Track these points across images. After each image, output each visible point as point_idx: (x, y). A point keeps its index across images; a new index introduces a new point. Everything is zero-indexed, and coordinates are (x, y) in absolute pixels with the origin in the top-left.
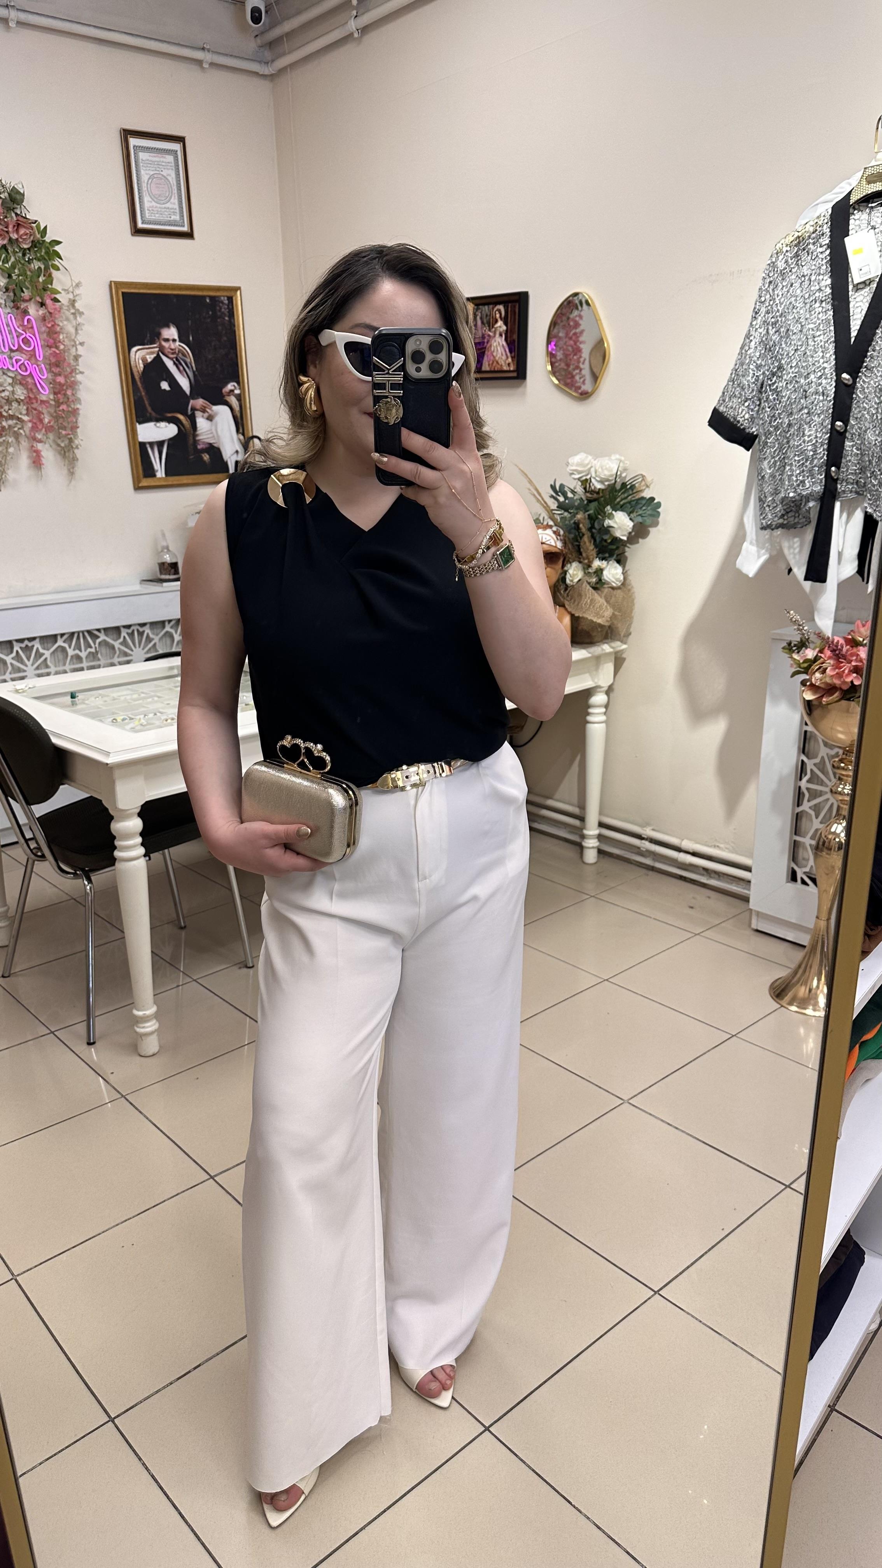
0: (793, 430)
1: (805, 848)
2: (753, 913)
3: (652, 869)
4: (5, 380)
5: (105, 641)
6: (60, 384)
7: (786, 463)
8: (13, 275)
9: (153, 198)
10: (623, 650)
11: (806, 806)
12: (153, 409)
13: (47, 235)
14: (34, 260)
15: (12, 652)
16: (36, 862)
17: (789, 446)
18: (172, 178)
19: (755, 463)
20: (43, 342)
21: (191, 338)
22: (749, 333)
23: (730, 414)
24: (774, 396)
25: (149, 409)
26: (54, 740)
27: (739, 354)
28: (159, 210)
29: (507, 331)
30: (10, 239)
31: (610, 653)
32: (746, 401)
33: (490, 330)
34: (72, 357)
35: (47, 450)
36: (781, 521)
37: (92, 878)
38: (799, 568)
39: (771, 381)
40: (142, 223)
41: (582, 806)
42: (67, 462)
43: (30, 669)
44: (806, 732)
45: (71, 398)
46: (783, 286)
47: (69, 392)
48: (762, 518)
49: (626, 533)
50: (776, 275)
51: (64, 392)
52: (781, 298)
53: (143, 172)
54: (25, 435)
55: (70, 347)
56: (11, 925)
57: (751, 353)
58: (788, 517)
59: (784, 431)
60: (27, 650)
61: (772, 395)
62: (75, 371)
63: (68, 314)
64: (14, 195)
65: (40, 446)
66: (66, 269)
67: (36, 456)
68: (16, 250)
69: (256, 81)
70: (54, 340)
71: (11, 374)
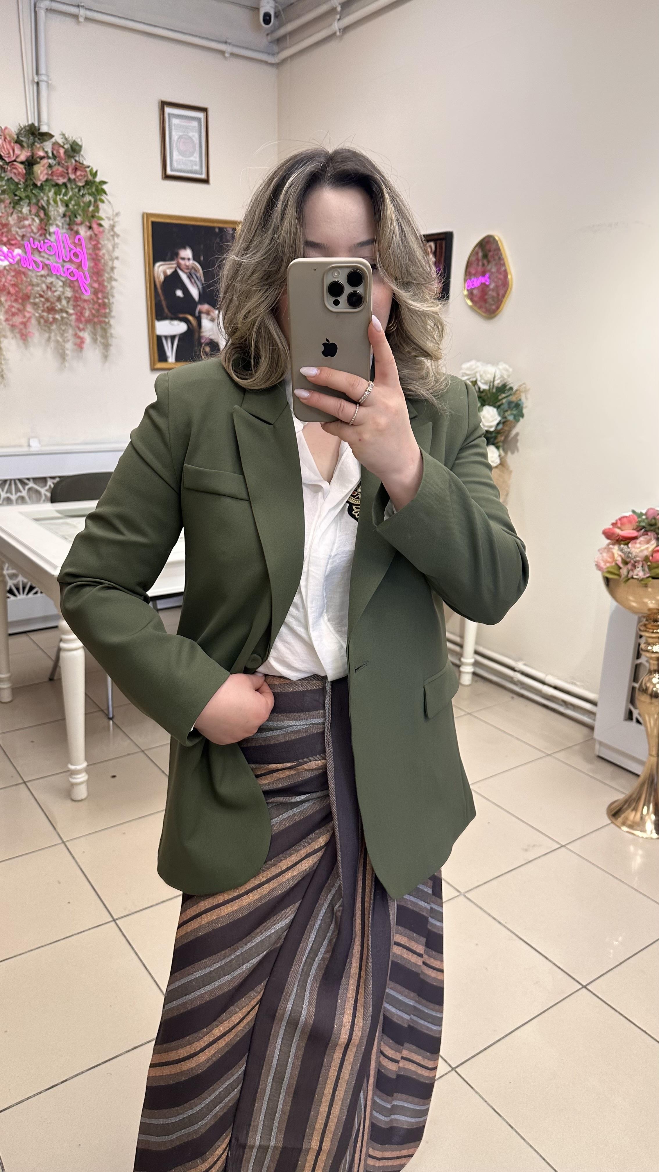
2: (596, 740)
4: (58, 282)
8: (70, 205)
9: (181, 154)
11: (643, 660)
12: (169, 310)
13: (97, 177)
14: (87, 196)
18: (196, 138)
20: (89, 256)
21: (202, 258)
25: (166, 310)
28: (184, 161)
30: (69, 180)
34: (109, 269)
35: (88, 336)
40: (170, 171)
42: (102, 347)
53: (174, 133)
54: (72, 325)
55: (108, 261)
62: (111, 279)
63: (108, 235)
64: (74, 146)
65: (81, 334)
66: (109, 202)
67: (78, 341)
68: (74, 187)
69: (265, 68)
70: (96, 255)
71: (63, 279)
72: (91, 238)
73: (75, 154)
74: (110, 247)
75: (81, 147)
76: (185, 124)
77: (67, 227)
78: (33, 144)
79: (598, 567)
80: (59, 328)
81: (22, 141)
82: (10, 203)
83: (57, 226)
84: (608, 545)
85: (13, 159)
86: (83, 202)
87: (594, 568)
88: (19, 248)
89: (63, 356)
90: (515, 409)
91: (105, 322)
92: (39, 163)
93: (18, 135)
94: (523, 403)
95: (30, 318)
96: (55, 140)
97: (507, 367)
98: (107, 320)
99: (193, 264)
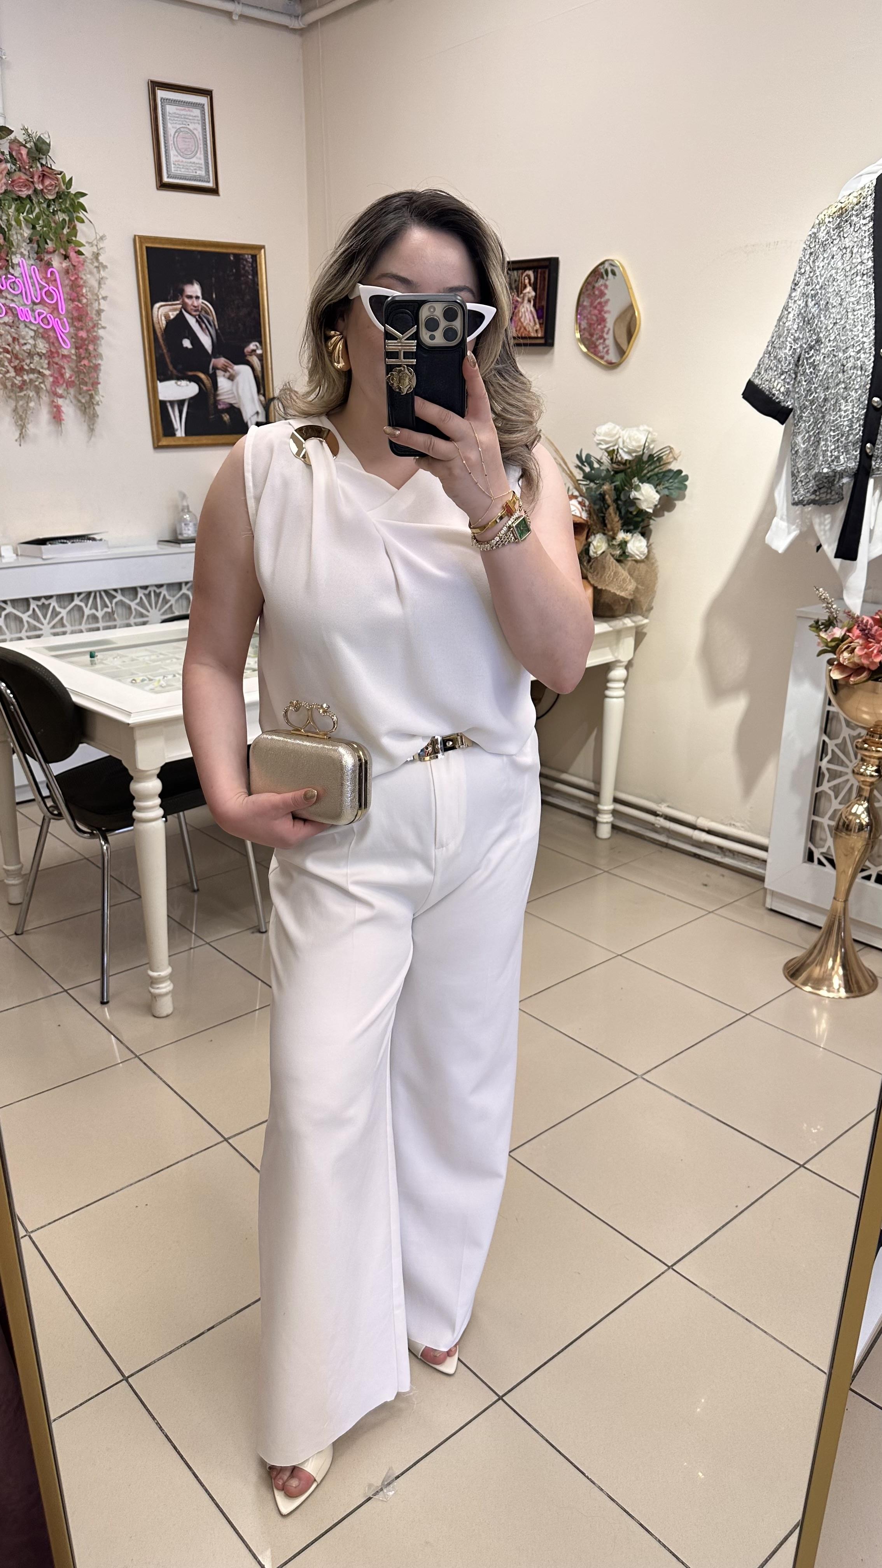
0: (829, 405)
1: (823, 829)
2: (768, 892)
3: (666, 846)
4: (27, 332)
5: (121, 601)
6: (82, 338)
7: (820, 438)
8: (37, 226)
9: (180, 152)
10: (643, 625)
11: (826, 786)
12: (174, 367)
13: (72, 187)
14: (59, 212)
15: (28, 610)
16: (52, 821)
17: (824, 421)
18: (199, 133)
19: (789, 439)
20: (66, 296)
21: (214, 296)
22: (788, 305)
23: (765, 386)
24: (811, 370)
25: (171, 367)
26: (75, 699)
27: (776, 326)
28: (185, 164)
29: (536, 296)
30: (35, 190)
31: (631, 628)
32: (782, 374)
33: (518, 296)
34: (94, 312)
35: (68, 406)
36: (813, 497)
37: (109, 838)
38: (830, 545)
39: (808, 354)
40: (168, 177)
41: (598, 780)
42: (87, 417)
43: (46, 626)
44: (828, 712)
45: (93, 353)
46: (824, 258)
47: (91, 347)
48: (794, 493)
49: (652, 506)
50: (817, 246)
51: (85, 347)
52: (822, 270)
53: (169, 125)
54: (46, 390)
55: (93, 301)
56: (25, 883)
57: (789, 326)
58: (820, 494)
59: (819, 406)
60: (44, 608)
61: (810, 368)
62: (98, 326)
63: (92, 267)
64: (40, 145)
65: (60, 402)
66: (90, 222)
67: (56, 412)
68: (42, 201)
69: (286, 34)
70: (78, 294)
71: (34, 327)
72: (67, 272)
73: (41, 156)
74: (96, 285)
75: (49, 145)
76: (181, 112)
77: (35, 256)
96: (15, 137)
98: (94, 383)
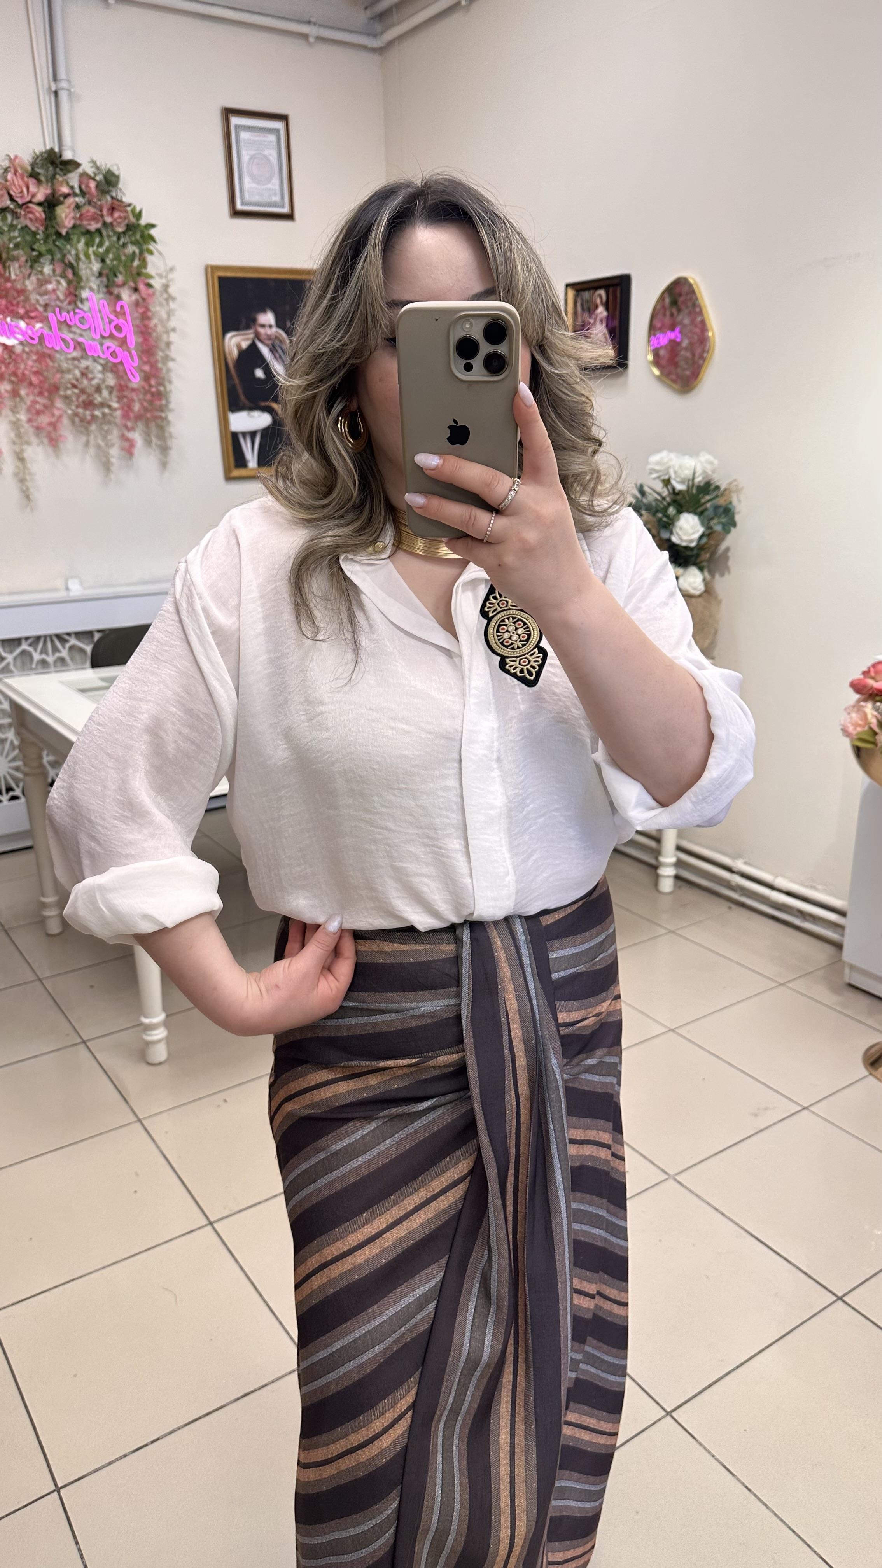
2: (846, 962)
3: (739, 903)
4: (96, 367)
8: (107, 259)
9: (254, 179)
12: (247, 398)
13: (142, 219)
14: (130, 245)
18: (274, 158)
20: (136, 329)
21: (287, 324)
28: (258, 190)
29: (608, 316)
30: (105, 224)
33: (590, 316)
34: (163, 344)
35: (139, 438)
40: (242, 205)
42: (157, 451)
53: (243, 152)
54: (118, 423)
55: (162, 334)
62: (167, 358)
63: (161, 300)
64: (109, 177)
65: (130, 435)
66: (160, 253)
67: (126, 444)
68: (111, 233)
69: (364, 54)
70: (146, 326)
71: (102, 361)
72: (137, 304)
73: (111, 188)
74: (164, 315)
75: (118, 177)
76: (257, 138)
77: (105, 290)
78: (53, 177)
79: (845, 732)
80: (100, 429)
81: (39, 174)
82: (27, 261)
83: (91, 289)
84: (858, 701)
85: (28, 199)
86: (125, 255)
87: (840, 733)
88: (41, 321)
89: (106, 466)
90: (723, 516)
91: (161, 417)
92: (62, 203)
93: (33, 165)
94: (734, 507)
95: (60, 416)
96: (83, 170)
97: (711, 458)
98: (163, 415)
99: (277, 332)
